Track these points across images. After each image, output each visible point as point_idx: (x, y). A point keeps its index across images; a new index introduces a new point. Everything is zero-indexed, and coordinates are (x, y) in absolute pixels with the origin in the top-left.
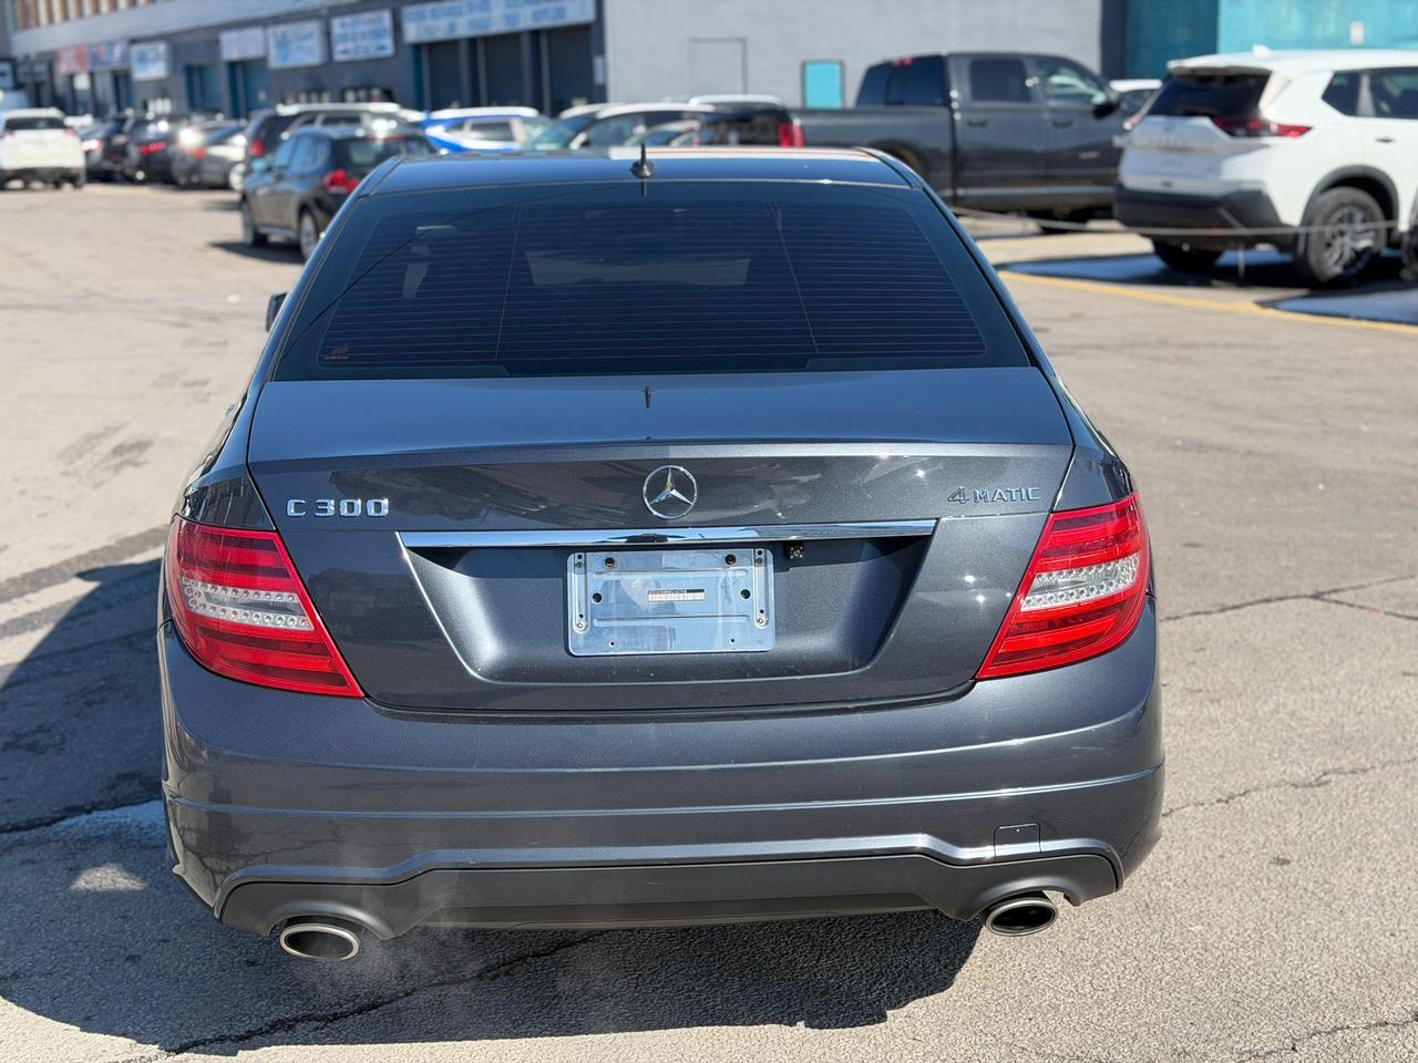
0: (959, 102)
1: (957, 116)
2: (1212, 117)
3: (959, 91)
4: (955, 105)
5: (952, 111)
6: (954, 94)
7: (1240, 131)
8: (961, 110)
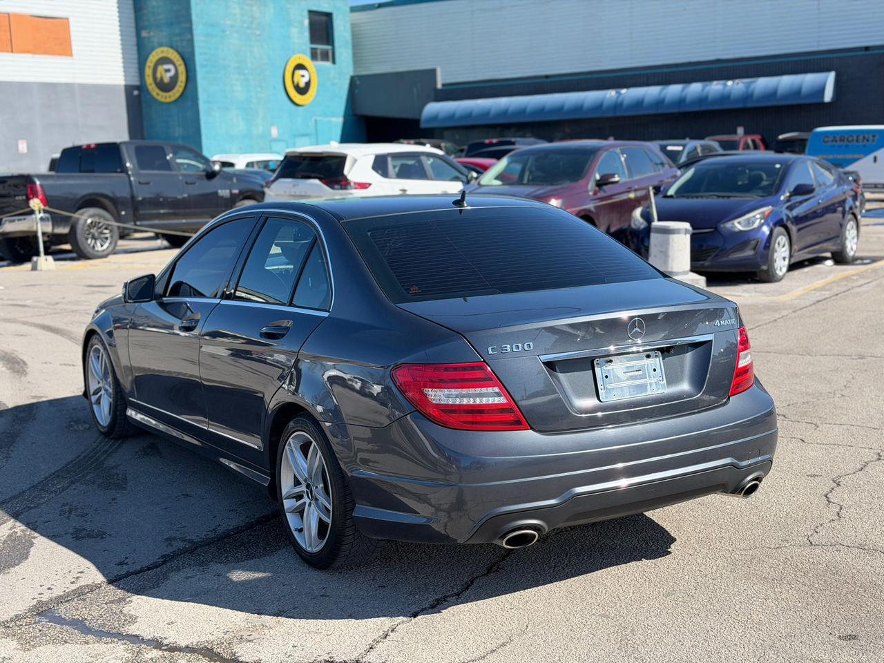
0: (132, 170)
1: (132, 179)
2: (320, 179)
3: (130, 163)
4: (130, 173)
5: (129, 176)
6: (128, 165)
7: (336, 187)
8: (133, 175)
